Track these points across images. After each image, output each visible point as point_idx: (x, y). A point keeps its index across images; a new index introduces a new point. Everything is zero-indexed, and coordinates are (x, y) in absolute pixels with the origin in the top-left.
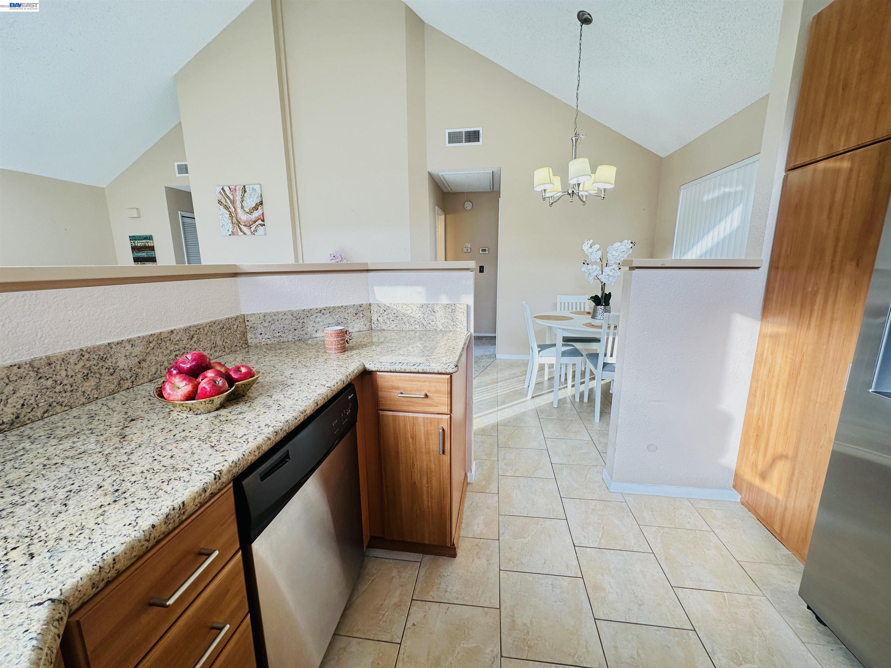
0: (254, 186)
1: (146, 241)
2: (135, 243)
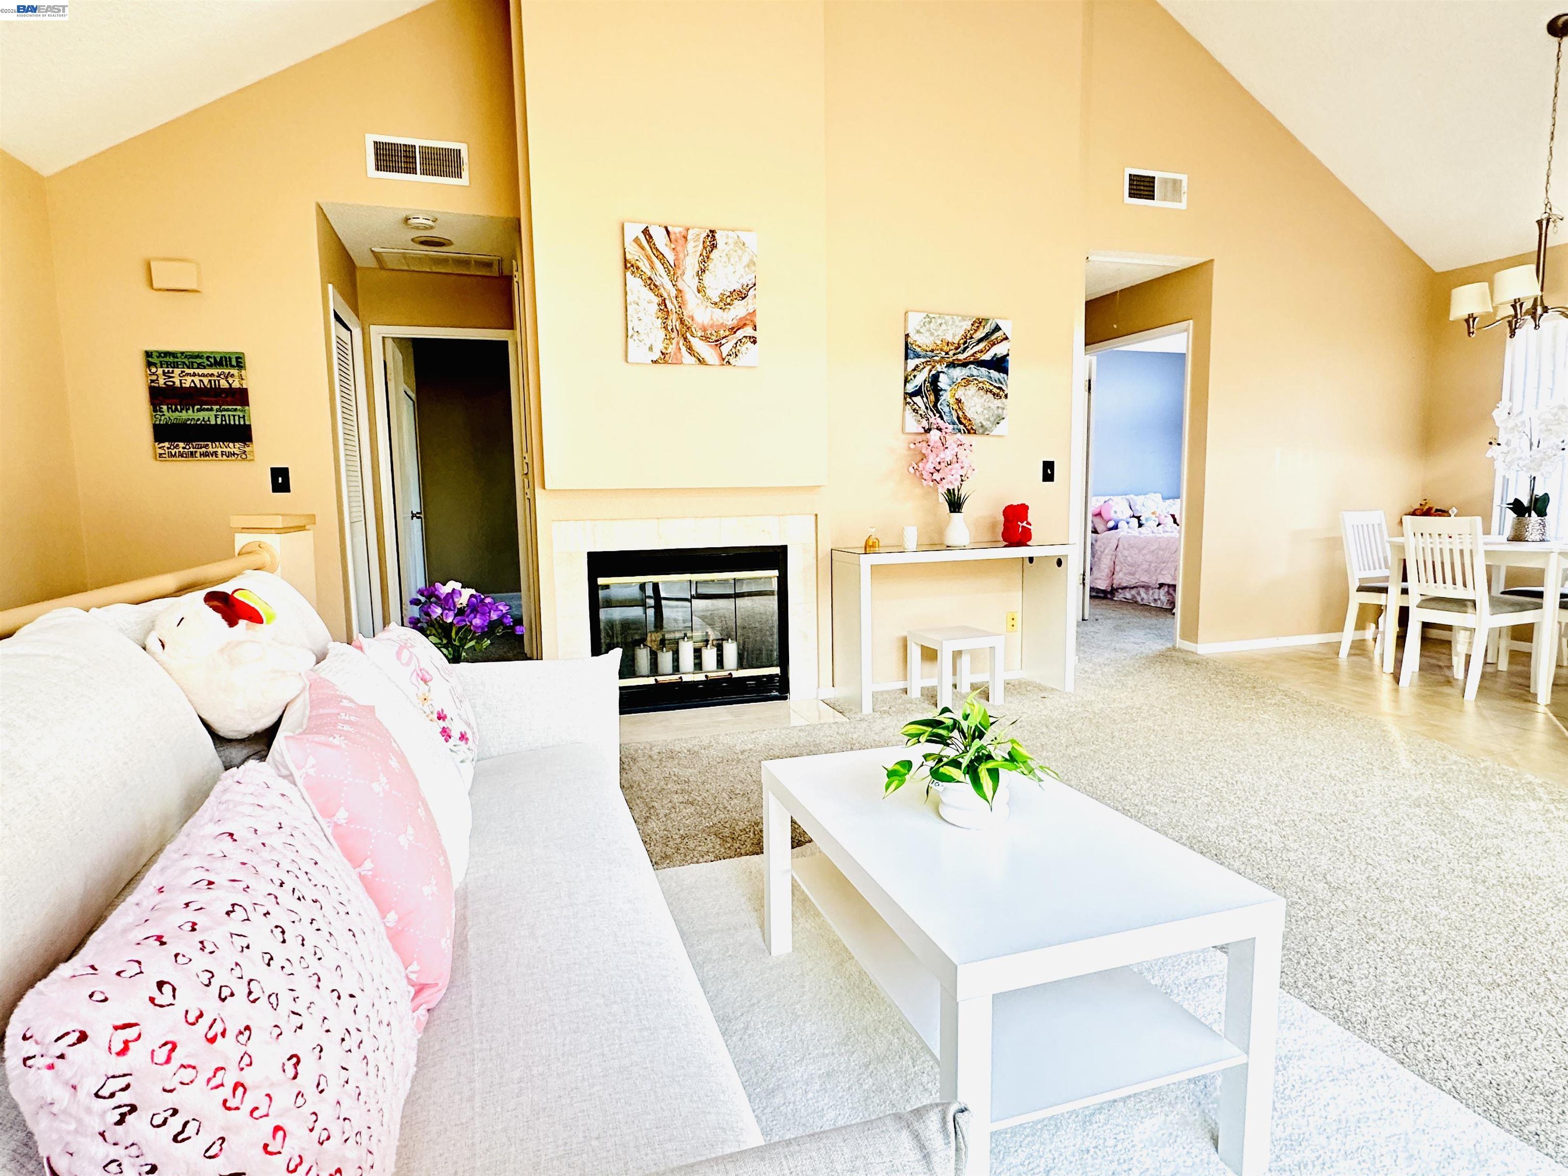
0: (739, 233)
1: (220, 371)
2: (173, 377)
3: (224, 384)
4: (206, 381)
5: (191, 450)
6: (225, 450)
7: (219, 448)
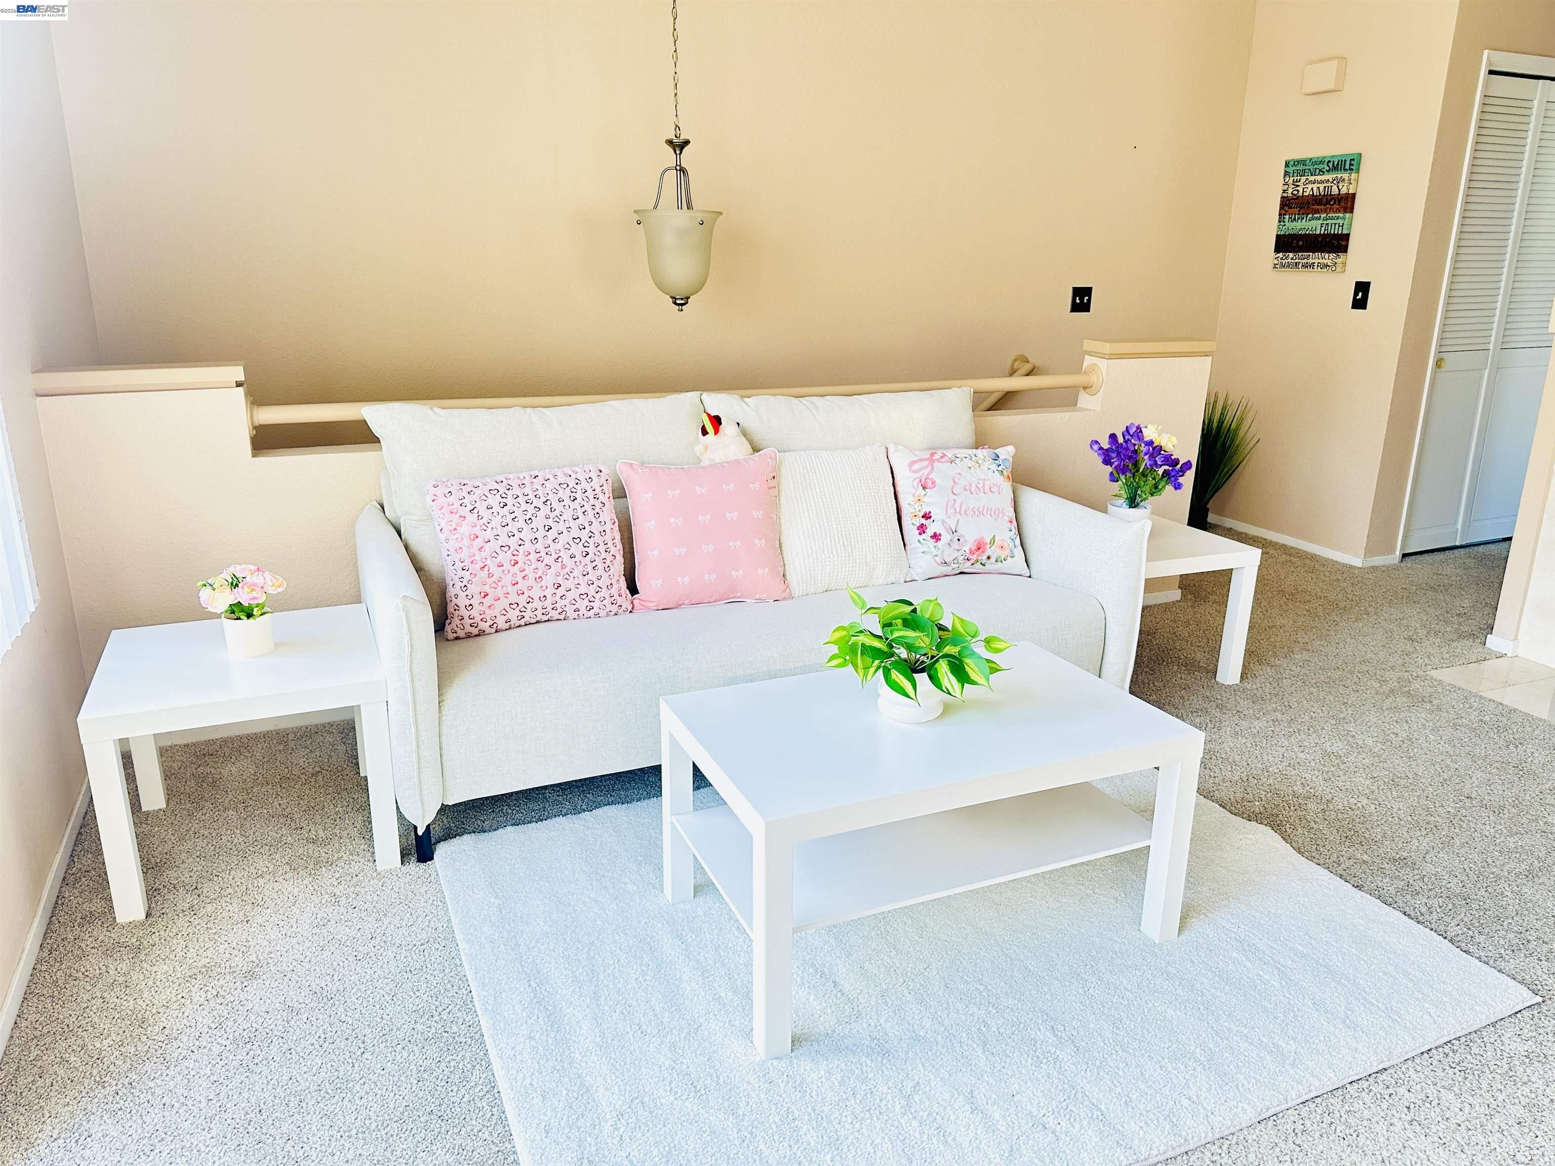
1: (1334, 176)
2: (1298, 186)
3: (1335, 191)
4: (1322, 187)
5: (1296, 261)
6: (1321, 261)
7: (1315, 258)
